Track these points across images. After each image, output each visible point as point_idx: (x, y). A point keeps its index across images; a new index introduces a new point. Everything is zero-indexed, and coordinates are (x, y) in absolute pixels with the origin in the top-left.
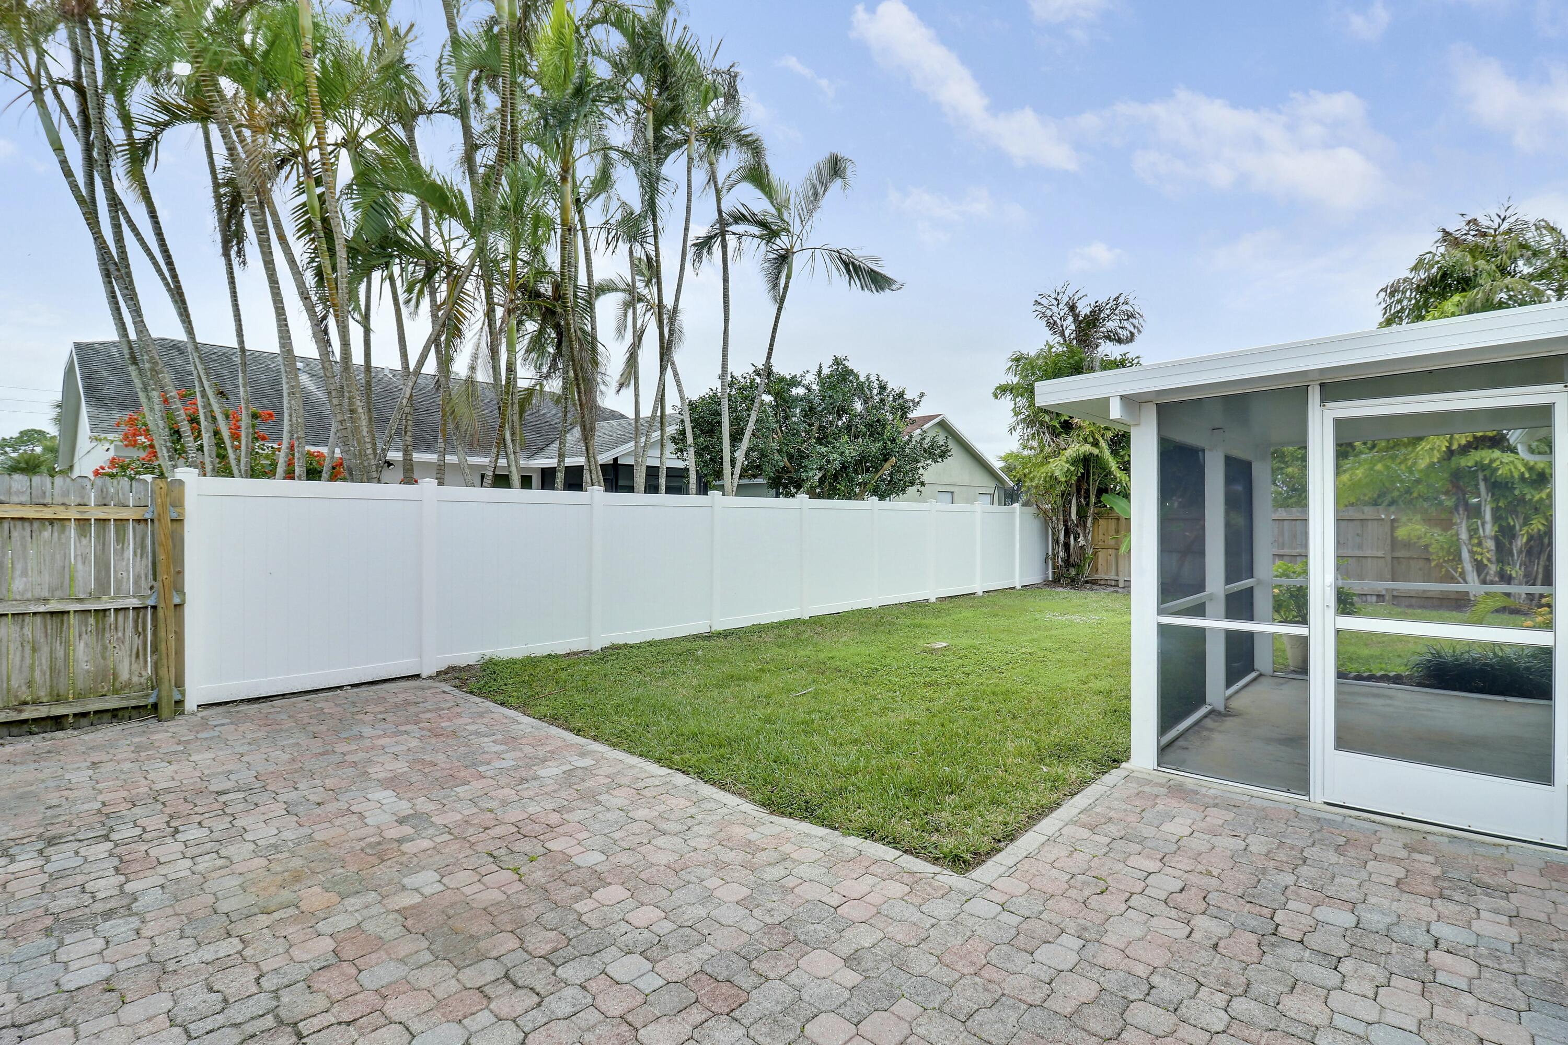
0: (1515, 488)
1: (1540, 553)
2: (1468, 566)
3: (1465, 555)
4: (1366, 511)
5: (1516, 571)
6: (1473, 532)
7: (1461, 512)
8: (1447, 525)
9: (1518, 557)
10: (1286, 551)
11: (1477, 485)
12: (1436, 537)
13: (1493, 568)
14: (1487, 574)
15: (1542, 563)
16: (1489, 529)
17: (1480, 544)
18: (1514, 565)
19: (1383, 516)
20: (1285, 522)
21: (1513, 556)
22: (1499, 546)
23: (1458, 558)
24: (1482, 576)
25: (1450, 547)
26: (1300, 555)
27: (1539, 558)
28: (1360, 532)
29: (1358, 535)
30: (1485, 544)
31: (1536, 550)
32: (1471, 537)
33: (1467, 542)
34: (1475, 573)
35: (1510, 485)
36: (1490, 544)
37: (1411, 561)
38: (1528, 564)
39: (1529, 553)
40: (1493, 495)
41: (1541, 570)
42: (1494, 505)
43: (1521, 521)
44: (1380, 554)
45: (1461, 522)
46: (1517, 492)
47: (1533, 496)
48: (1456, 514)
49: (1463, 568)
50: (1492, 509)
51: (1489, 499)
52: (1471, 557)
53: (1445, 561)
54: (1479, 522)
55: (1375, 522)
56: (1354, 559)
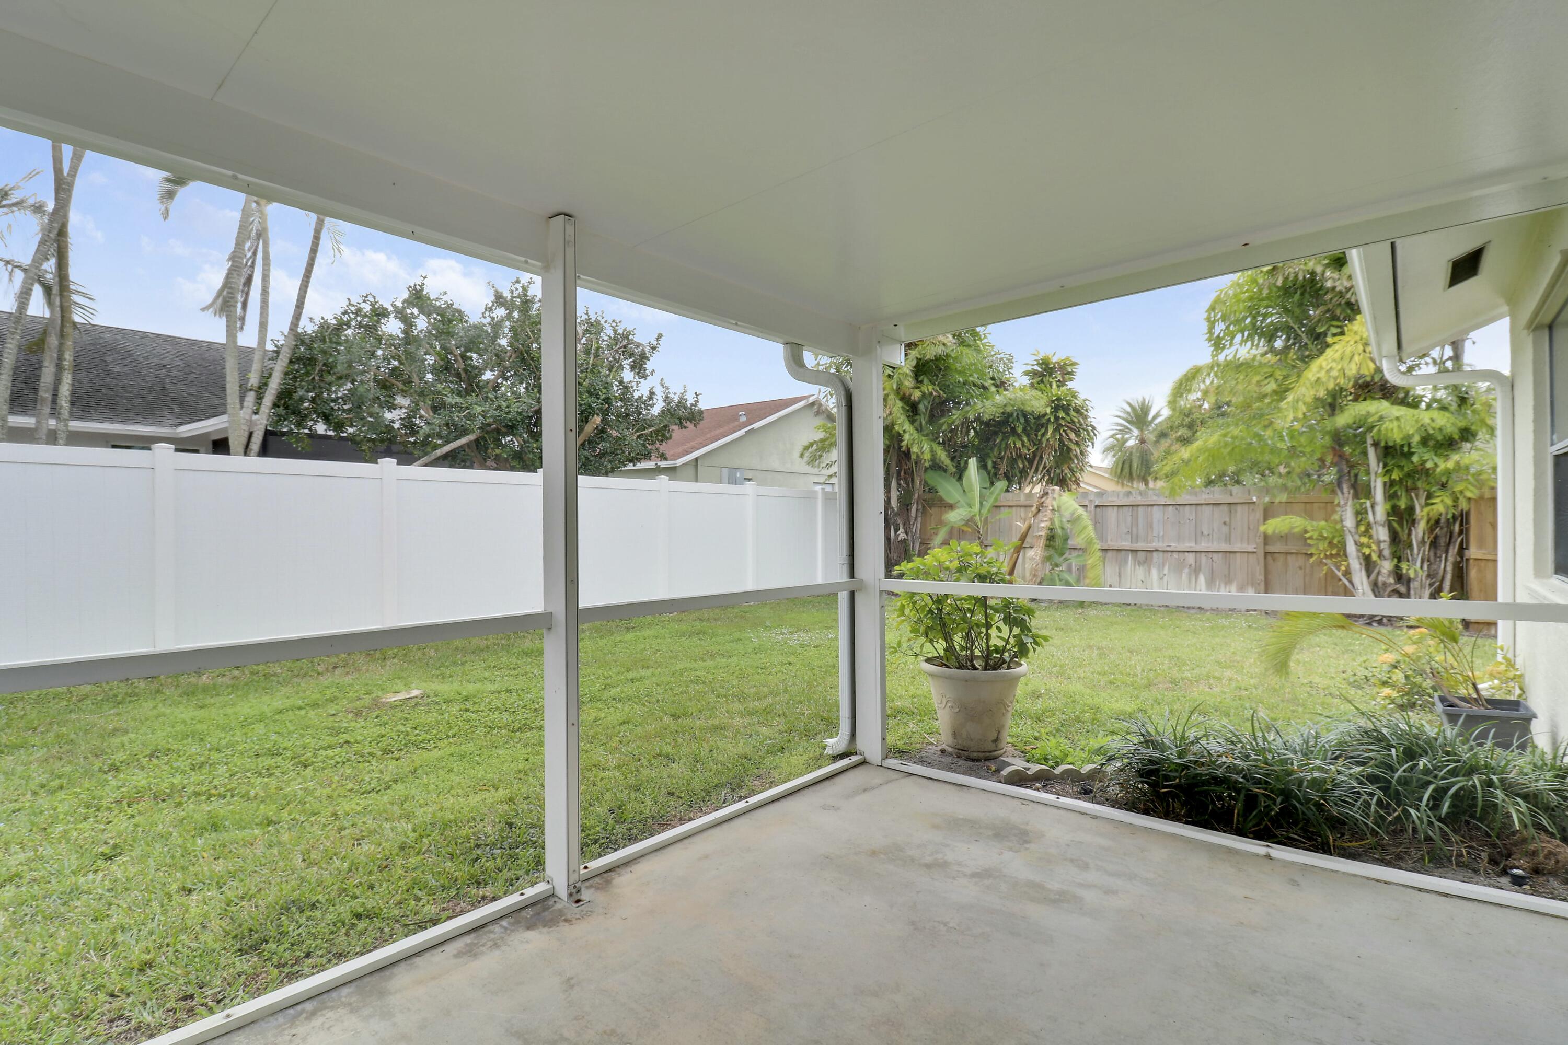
0: (1413, 453)
1: (1449, 544)
2: (1355, 564)
3: (1351, 548)
4: (1234, 492)
5: (1414, 569)
6: (1360, 514)
7: (1345, 490)
8: (1329, 508)
9: (1419, 550)
10: (1140, 545)
11: (1365, 453)
12: (1316, 527)
13: (1387, 566)
14: (1379, 573)
15: (1451, 559)
16: (1380, 511)
17: (1367, 533)
18: (1414, 561)
19: (1255, 499)
20: (1140, 508)
21: (1412, 550)
22: (1395, 538)
23: (1342, 553)
24: (1373, 576)
25: (1334, 537)
26: (1157, 551)
27: (1447, 552)
28: (1227, 520)
29: (1225, 523)
30: (1373, 532)
31: (1442, 541)
32: (1358, 524)
33: (1353, 530)
34: (1364, 573)
35: (1406, 449)
36: (1382, 534)
37: (1289, 557)
38: (1432, 558)
39: (1434, 544)
40: (1385, 466)
41: (1449, 568)
42: (1386, 479)
43: (1423, 501)
44: (1250, 549)
45: (1346, 504)
46: (1415, 459)
47: (1436, 465)
48: (1339, 493)
49: (1348, 567)
50: (1385, 483)
51: (1380, 470)
52: (1358, 551)
53: (1326, 557)
54: (1368, 504)
55: (1246, 507)
56: (1221, 554)
